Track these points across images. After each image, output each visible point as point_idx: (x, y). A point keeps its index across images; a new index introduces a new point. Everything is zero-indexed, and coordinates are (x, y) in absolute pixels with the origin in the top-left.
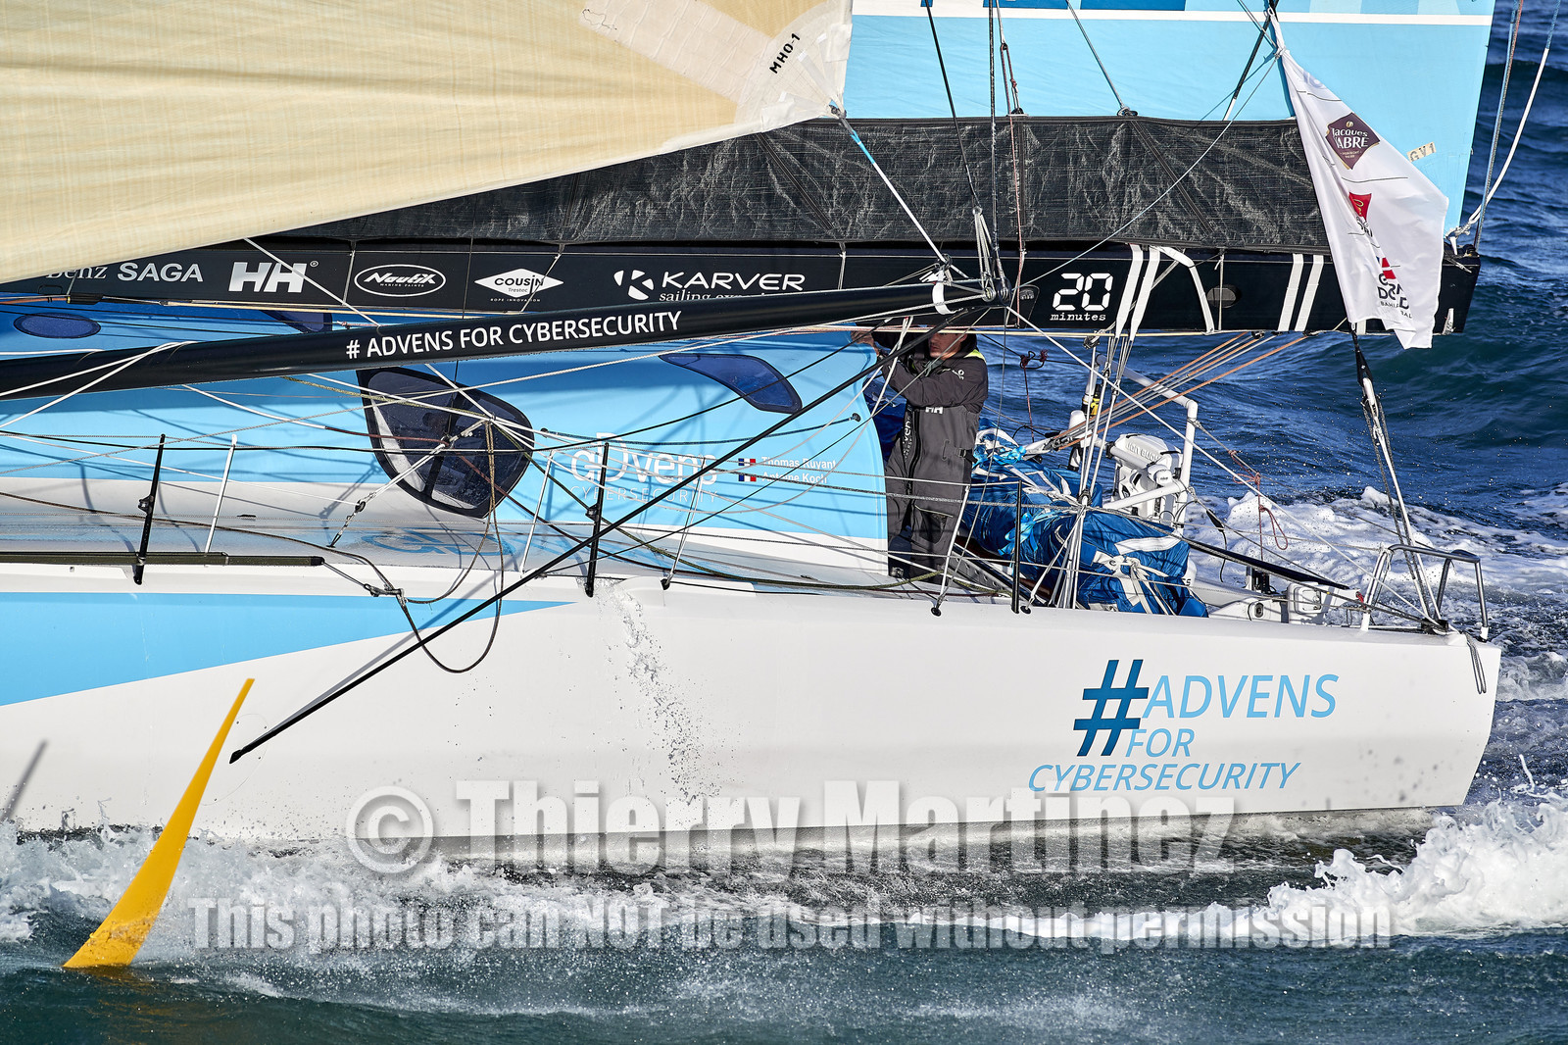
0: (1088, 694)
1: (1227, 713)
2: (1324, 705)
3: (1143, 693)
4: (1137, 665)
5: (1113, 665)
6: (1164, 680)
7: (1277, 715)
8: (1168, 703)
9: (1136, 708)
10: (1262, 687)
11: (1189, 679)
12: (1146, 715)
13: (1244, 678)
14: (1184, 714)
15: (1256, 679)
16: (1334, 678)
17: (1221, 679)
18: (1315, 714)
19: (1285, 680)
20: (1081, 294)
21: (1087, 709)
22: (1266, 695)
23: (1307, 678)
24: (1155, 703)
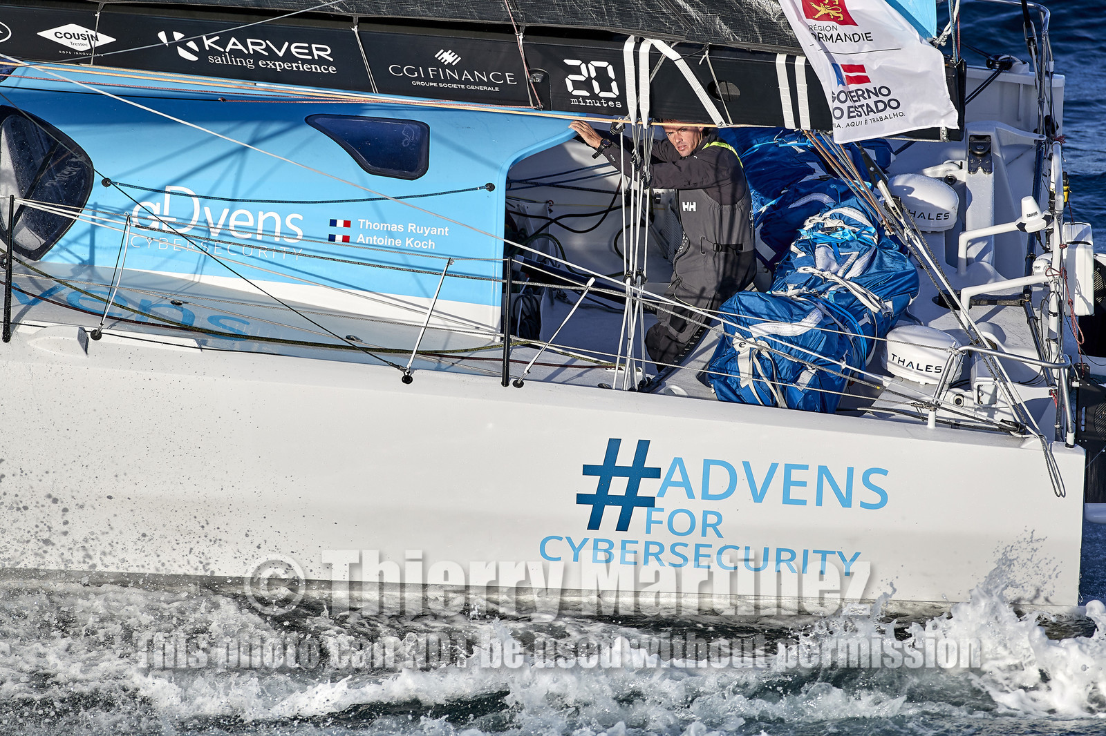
0: (588, 470)
1: (758, 497)
2: (876, 499)
3: (655, 473)
4: (643, 446)
5: (614, 445)
6: (678, 462)
7: (819, 503)
8: (686, 484)
9: (647, 487)
10: (796, 475)
11: (707, 463)
12: (661, 494)
13: (774, 467)
14: (706, 496)
15: (789, 468)
16: (885, 472)
17: (747, 465)
18: (863, 505)
19: (823, 471)
20: (589, 79)
21: (591, 485)
22: (804, 484)
23: (850, 471)
24: (668, 483)
